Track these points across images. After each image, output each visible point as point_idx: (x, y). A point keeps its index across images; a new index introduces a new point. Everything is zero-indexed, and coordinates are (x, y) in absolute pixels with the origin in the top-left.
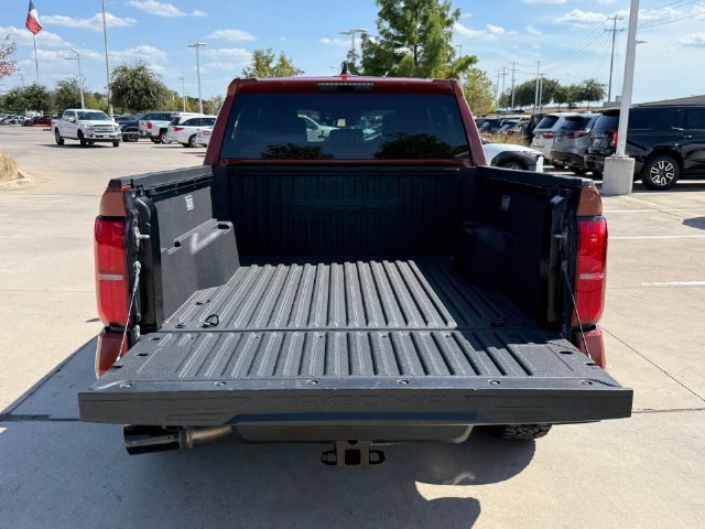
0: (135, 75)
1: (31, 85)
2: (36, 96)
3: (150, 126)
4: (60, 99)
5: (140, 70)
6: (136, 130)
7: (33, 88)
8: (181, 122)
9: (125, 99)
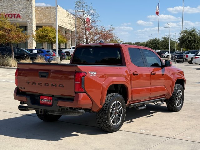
0: (190, 33)
1: (154, 39)
2: (155, 43)
3: (187, 56)
4: (162, 45)
5: (192, 32)
6: (182, 58)
7: (155, 40)
8: (198, 55)
9: (184, 45)
